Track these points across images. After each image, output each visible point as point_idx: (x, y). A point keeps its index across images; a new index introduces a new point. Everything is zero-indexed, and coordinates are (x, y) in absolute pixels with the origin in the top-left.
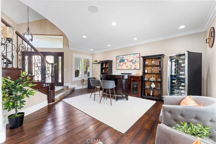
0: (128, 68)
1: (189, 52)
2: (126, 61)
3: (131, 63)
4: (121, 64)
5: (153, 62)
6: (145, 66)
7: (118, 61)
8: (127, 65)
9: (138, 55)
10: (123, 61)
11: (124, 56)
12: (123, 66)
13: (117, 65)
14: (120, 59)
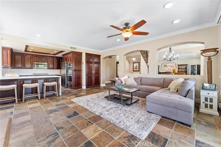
0: (169, 69)
1: (197, 65)
2: (168, 66)
3: (171, 67)
4: (165, 67)
5: (183, 67)
6: (179, 68)
7: (163, 66)
9: (174, 64)
10: (166, 66)
11: (167, 64)
12: (166, 68)
13: (162, 68)
14: (164, 65)
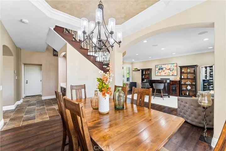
0: (166, 75)
2: (164, 69)
3: (169, 71)
4: (160, 71)
5: (189, 70)
6: (182, 73)
7: (157, 69)
8: (165, 72)
9: (175, 65)
10: (162, 69)
11: (163, 66)
12: (162, 73)
13: (156, 72)
14: (159, 67)
